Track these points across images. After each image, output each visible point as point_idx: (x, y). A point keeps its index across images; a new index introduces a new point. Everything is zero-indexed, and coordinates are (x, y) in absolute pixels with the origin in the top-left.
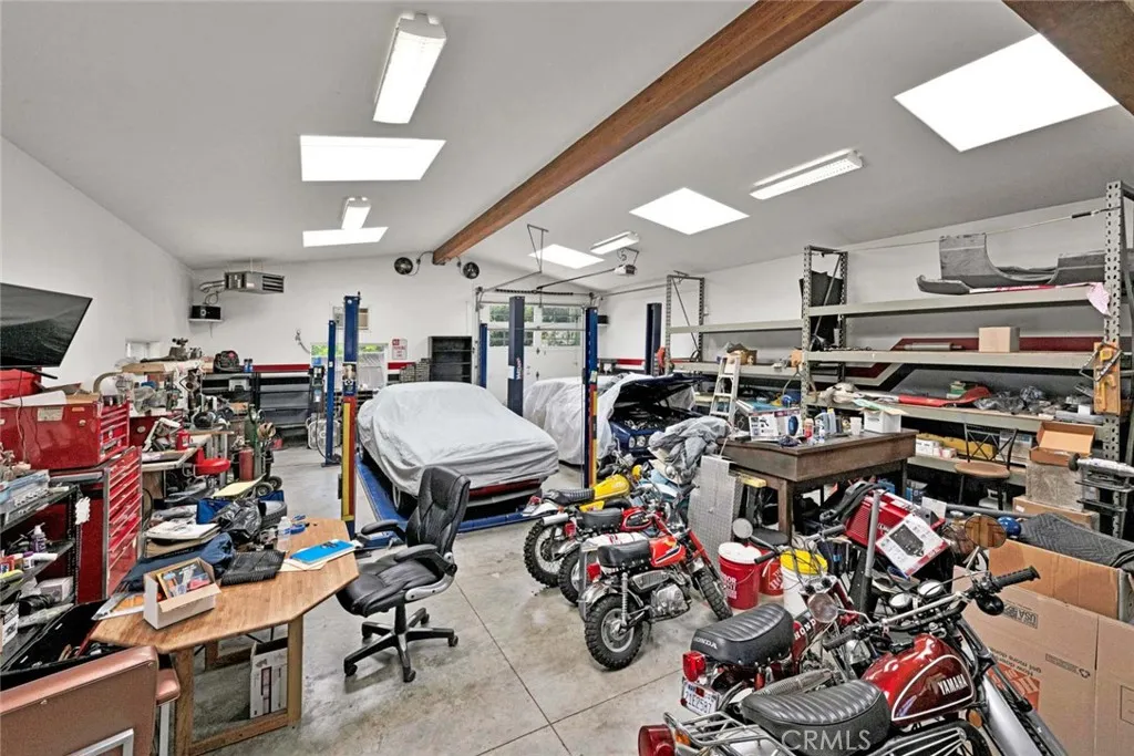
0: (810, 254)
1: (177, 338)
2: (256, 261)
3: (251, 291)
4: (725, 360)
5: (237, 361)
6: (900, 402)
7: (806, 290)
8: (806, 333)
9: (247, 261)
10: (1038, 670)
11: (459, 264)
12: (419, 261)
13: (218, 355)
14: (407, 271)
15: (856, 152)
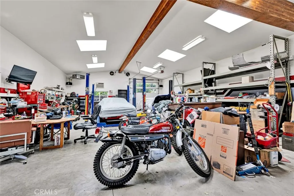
0: (203, 64)
1: (58, 85)
2: (79, 72)
3: (78, 79)
4: (186, 92)
5: (75, 94)
6: (225, 98)
7: (202, 73)
8: (203, 84)
9: (77, 72)
10: (206, 137)
11: (125, 73)
12: (115, 72)
13: (71, 93)
14: (113, 75)
15: (203, 36)
